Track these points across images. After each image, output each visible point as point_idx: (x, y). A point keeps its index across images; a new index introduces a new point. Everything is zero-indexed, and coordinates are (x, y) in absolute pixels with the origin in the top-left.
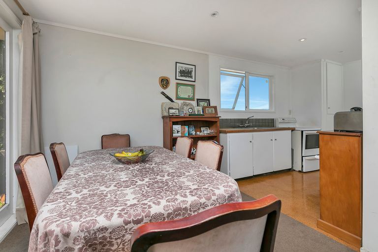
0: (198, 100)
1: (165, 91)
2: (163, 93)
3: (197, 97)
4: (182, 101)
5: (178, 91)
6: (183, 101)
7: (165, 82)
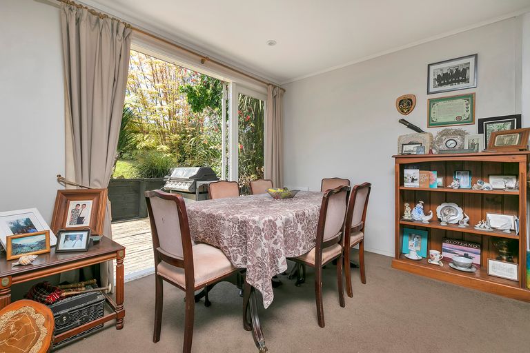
0: (481, 121)
1: (407, 118)
2: (403, 121)
3: (478, 116)
4: (441, 129)
5: (432, 111)
6: (444, 128)
7: (406, 104)
